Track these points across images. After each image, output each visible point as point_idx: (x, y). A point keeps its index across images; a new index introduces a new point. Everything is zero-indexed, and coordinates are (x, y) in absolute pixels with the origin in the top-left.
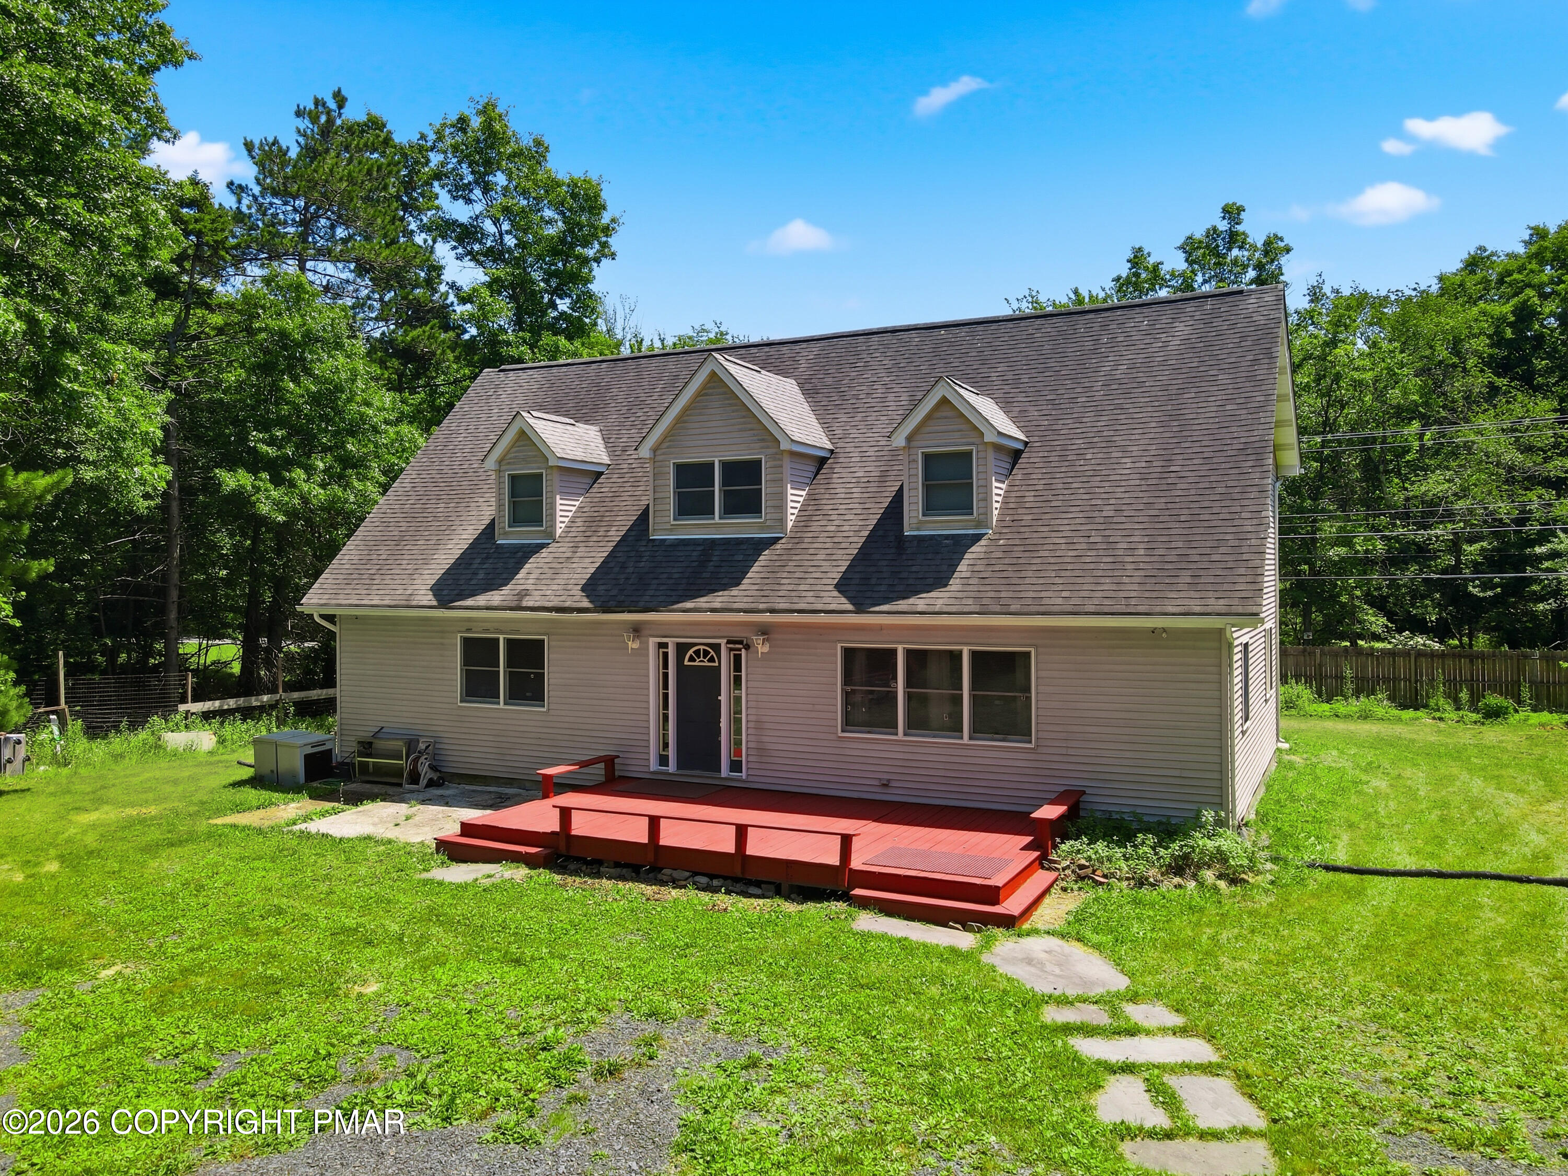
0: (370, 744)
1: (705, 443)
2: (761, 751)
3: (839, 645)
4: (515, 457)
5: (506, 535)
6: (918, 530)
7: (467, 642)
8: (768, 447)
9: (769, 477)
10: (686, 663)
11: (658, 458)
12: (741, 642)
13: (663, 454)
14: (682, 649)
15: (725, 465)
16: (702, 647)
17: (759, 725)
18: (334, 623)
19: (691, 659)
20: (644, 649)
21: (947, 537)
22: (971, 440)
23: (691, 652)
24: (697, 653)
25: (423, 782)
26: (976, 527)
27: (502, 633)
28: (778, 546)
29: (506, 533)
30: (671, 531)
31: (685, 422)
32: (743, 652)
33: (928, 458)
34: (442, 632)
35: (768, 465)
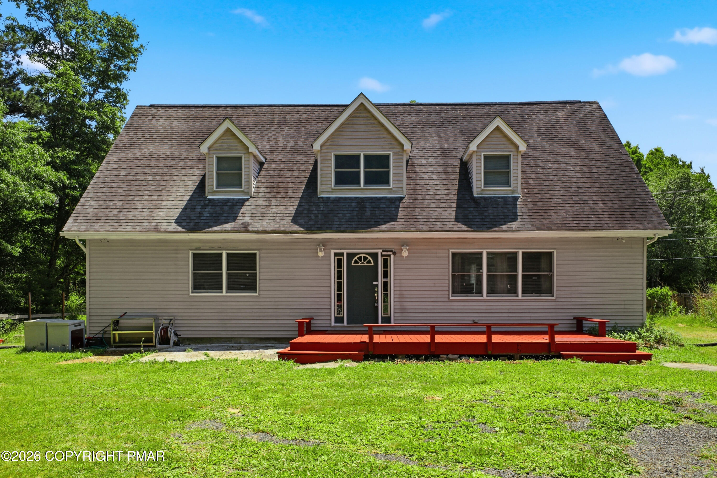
0: (118, 322)
1: (354, 144)
2: (402, 310)
3: (450, 252)
4: (221, 146)
5: (213, 192)
6: (482, 194)
7: (195, 256)
8: (394, 148)
9: (394, 164)
10: (353, 264)
11: (323, 151)
12: (391, 251)
13: (327, 149)
14: (350, 256)
15: (367, 157)
16: (363, 255)
17: (401, 296)
18: (85, 245)
19: (356, 262)
20: (327, 257)
21: (499, 198)
22: (510, 150)
23: (356, 258)
24: (360, 259)
25: (172, 343)
26: (512, 193)
27: (224, 249)
28: (404, 201)
29: (214, 192)
30: (333, 191)
31: (342, 131)
32: (392, 256)
33: (486, 157)
34: (176, 250)
35: (394, 158)
